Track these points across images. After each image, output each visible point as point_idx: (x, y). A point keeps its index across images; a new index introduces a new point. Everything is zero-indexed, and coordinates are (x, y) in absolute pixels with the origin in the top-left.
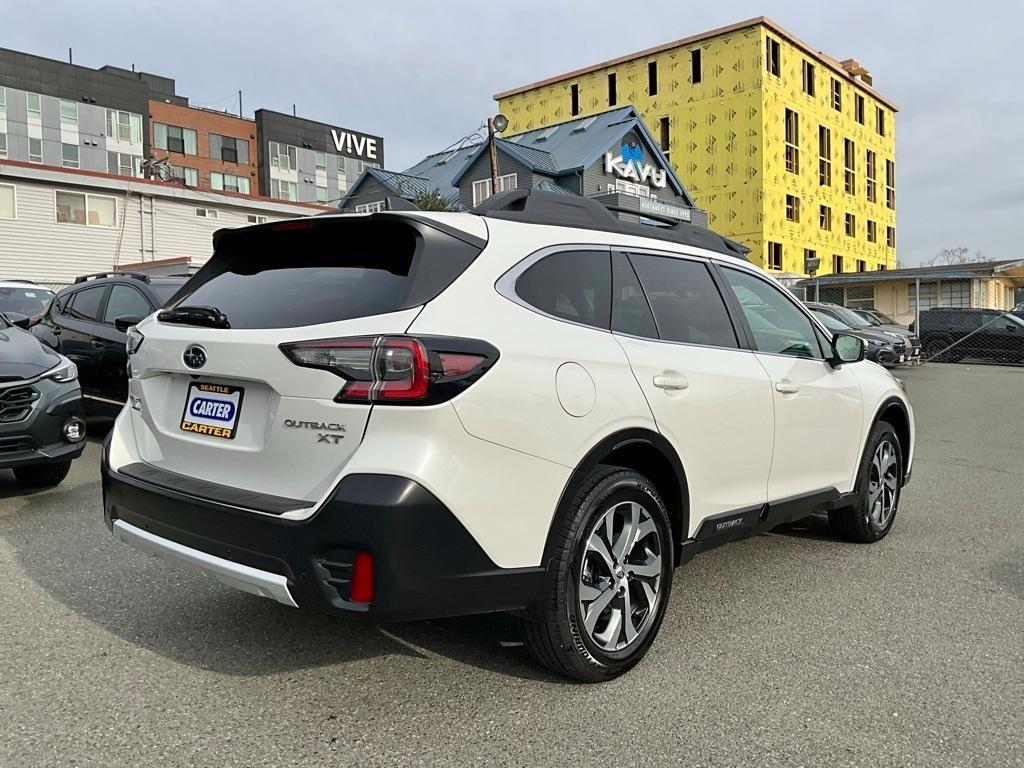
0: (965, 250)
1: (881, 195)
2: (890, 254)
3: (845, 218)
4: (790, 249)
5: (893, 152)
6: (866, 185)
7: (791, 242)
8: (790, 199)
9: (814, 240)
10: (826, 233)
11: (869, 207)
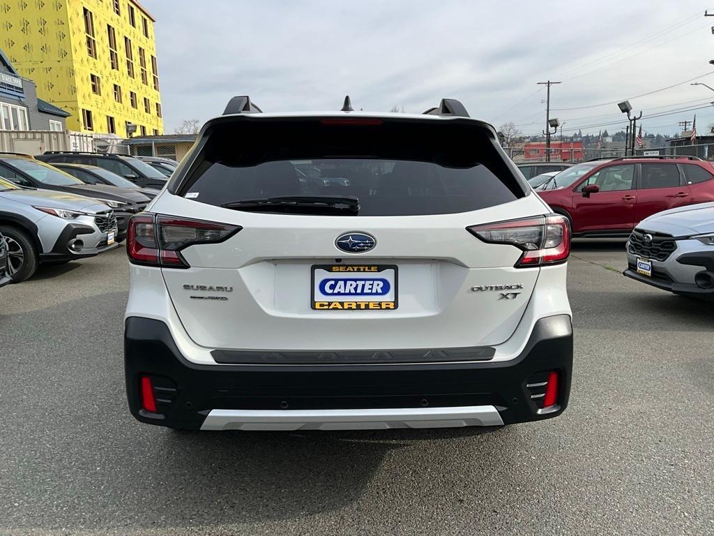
0: (197, 122)
1: (150, 80)
2: (159, 122)
3: (130, 94)
4: (97, 116)
5: (155, 49)
6: (141, 72)
7: (98, 110)
8: (93, 77)
9: (112, 109)
10: (118, 104)
11: (144, 88)
